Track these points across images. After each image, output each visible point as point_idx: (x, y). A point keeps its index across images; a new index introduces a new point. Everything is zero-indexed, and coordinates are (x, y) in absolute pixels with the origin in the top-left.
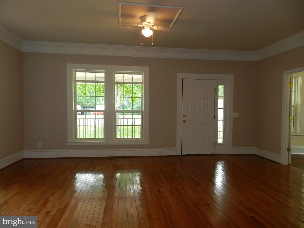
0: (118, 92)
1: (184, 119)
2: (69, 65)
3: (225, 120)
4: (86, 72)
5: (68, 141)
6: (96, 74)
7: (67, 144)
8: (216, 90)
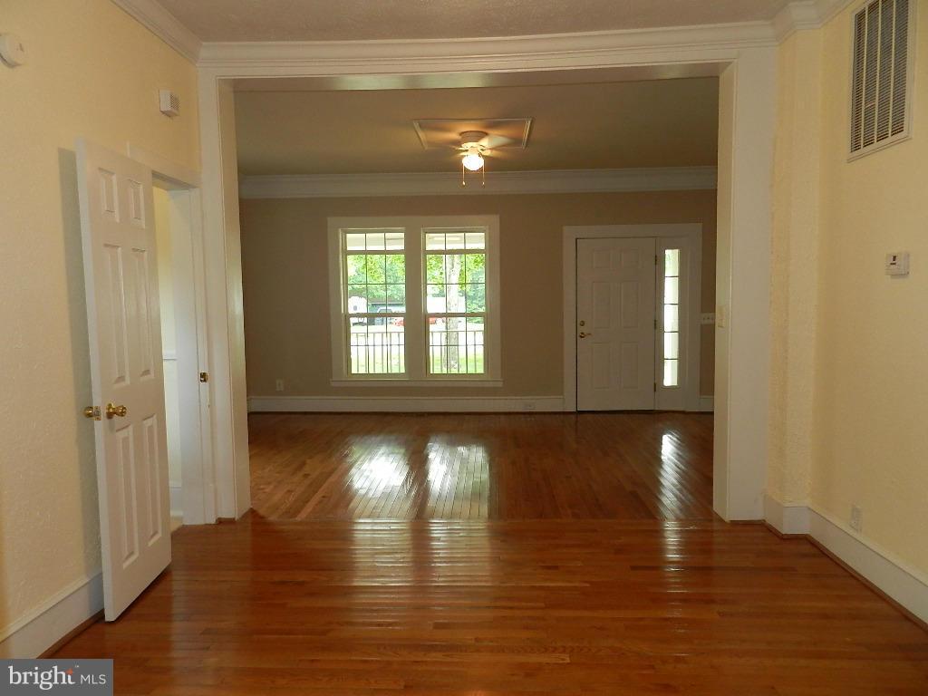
0: (434, 272)
1: (581, 329)
2: (331, 221)
3: (682, 332)
4: (365, 232)
5: (334, 379)
6: (387, 234)
7: (333, 384)
8: (659, 262)
